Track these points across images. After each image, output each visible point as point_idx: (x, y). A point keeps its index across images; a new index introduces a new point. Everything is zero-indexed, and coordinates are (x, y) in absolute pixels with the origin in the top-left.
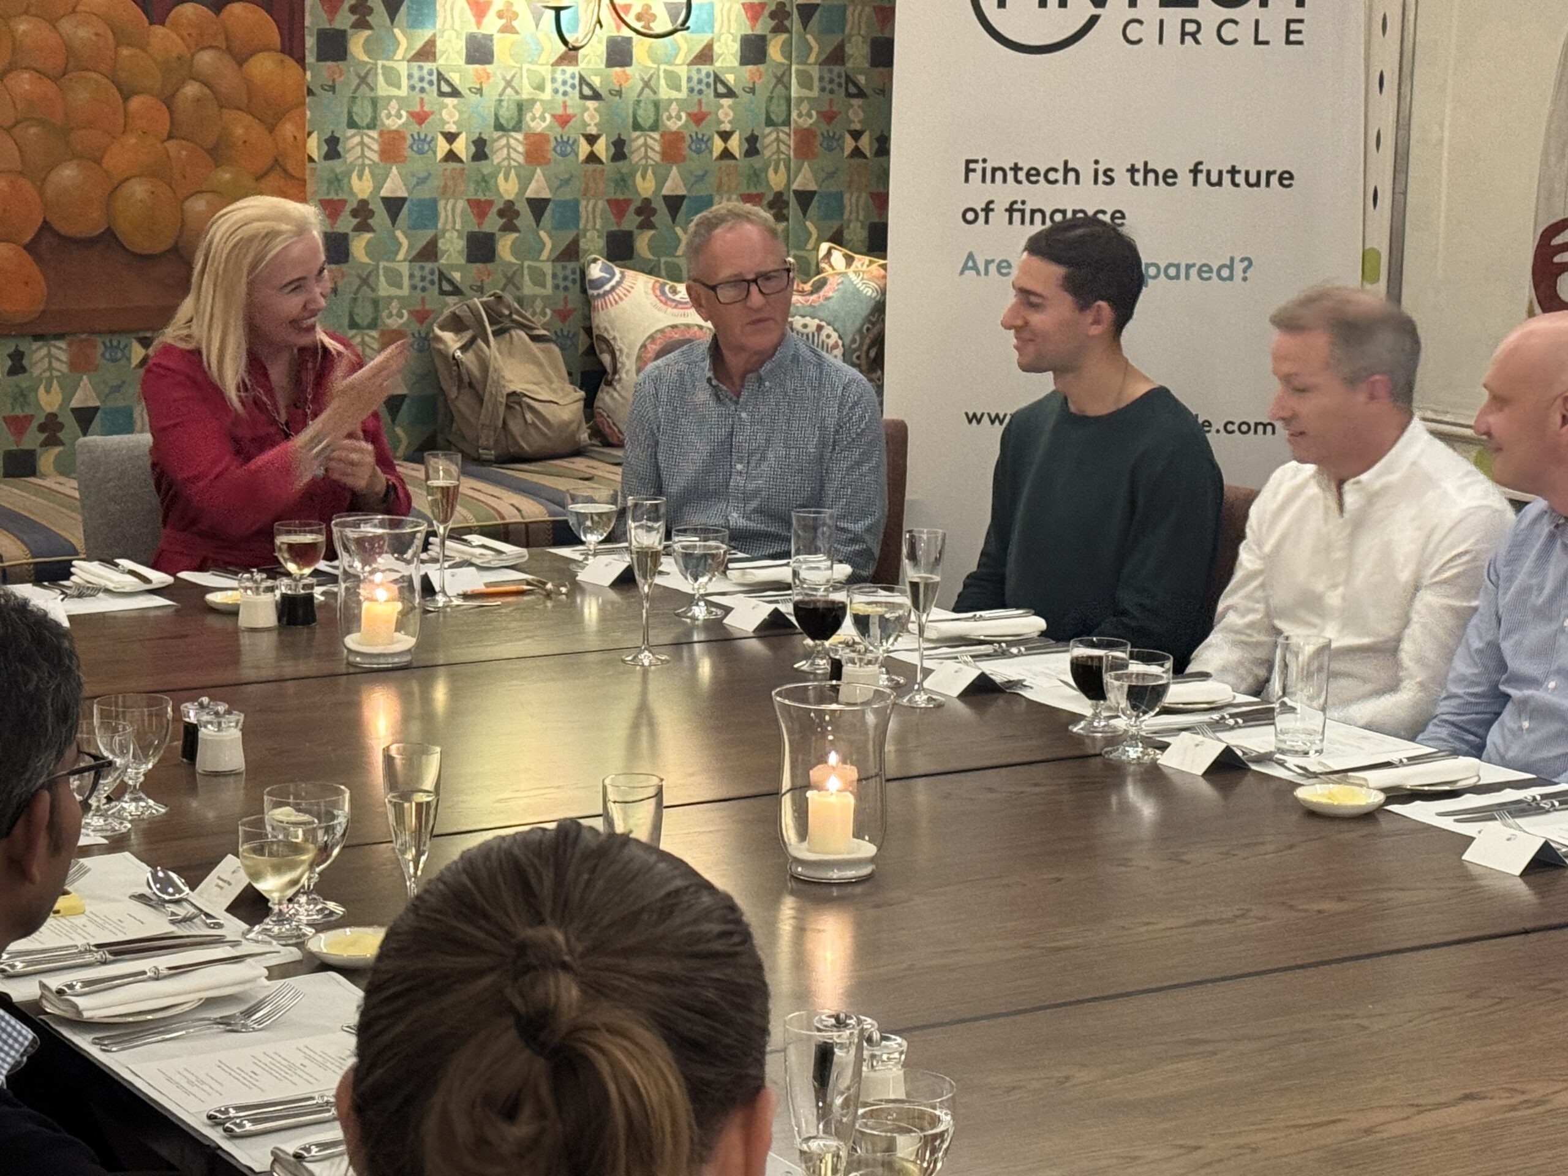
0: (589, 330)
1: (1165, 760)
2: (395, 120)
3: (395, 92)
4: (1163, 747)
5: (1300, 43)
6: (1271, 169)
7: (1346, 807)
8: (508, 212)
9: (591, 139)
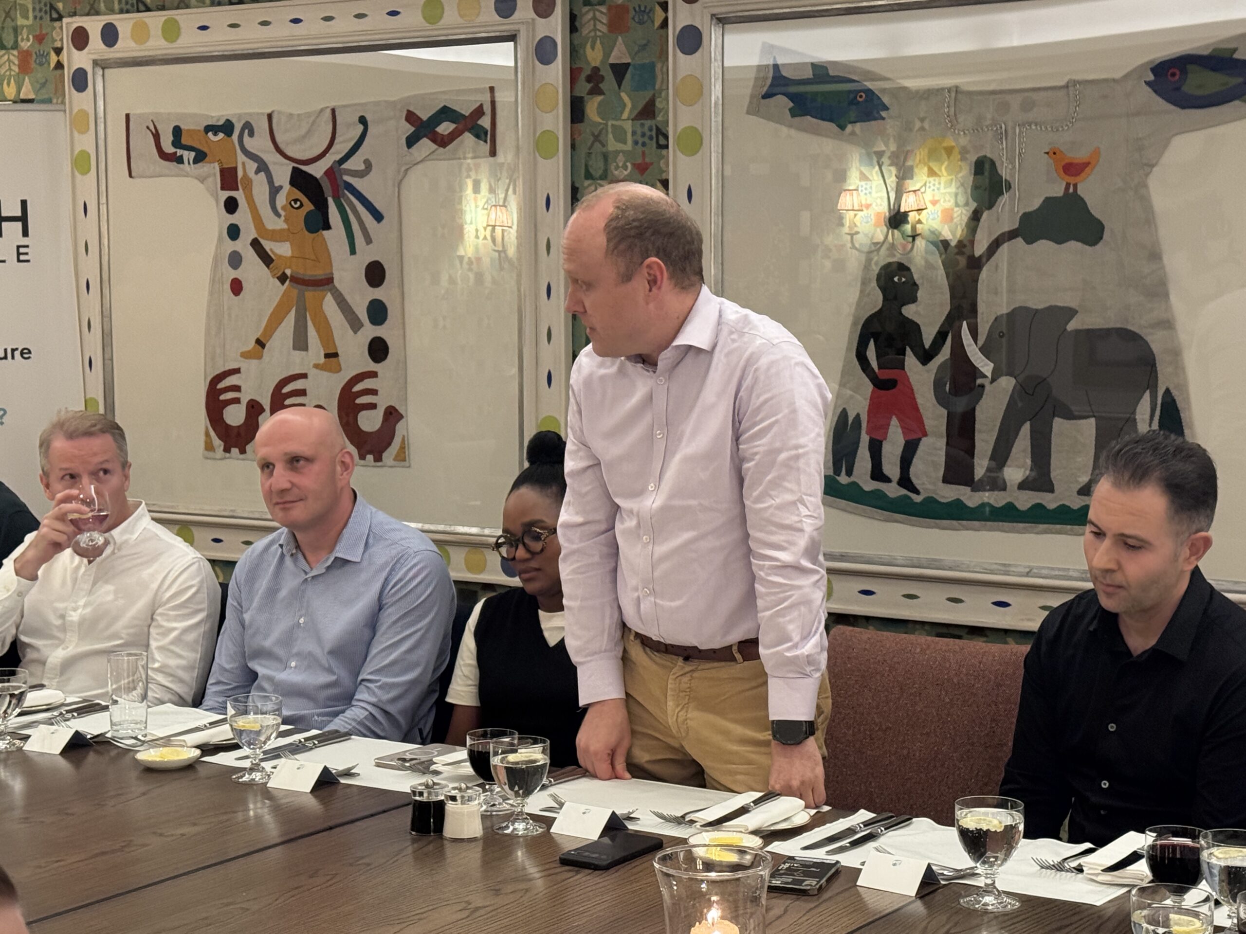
1: (28, 747)
4: (26, 738)
5: (28, 261)
6: (14, 347)
7: (174, 762)
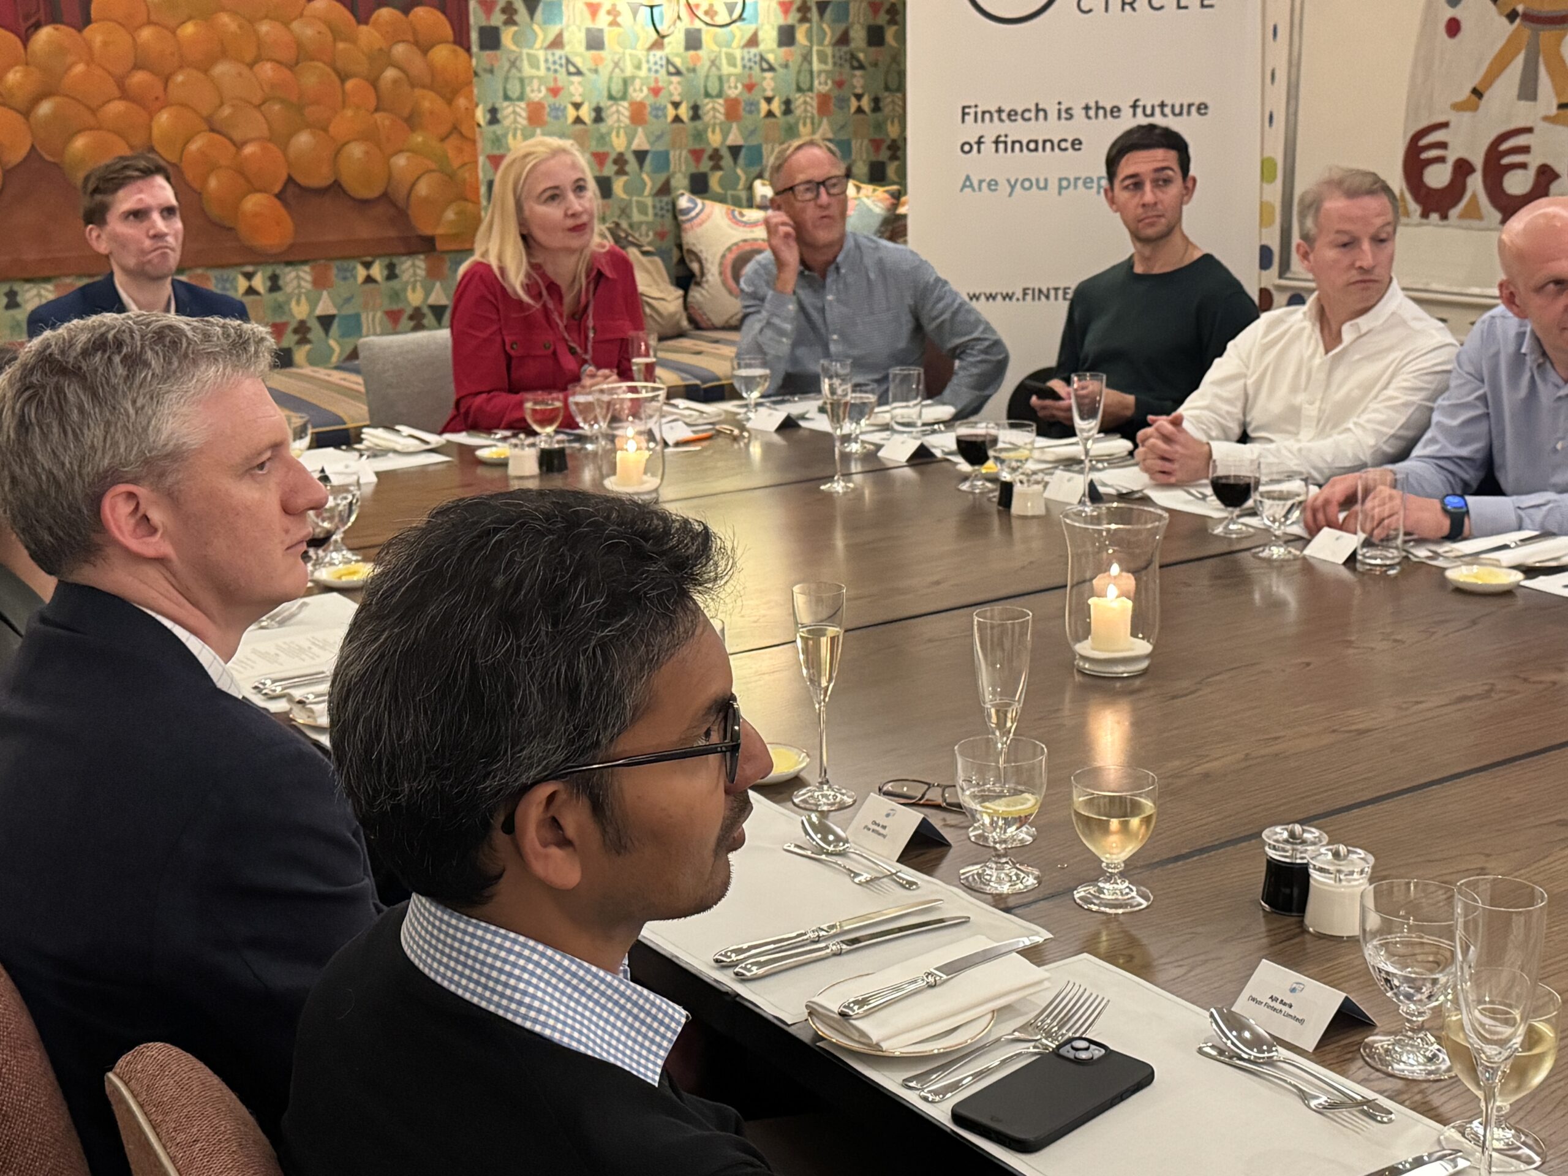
0: (680, 246)
2: (537, 93)
3: (534, 72)
5: (1212, 6)
6: (1190, 102)
8: (620, 161)
9: (676, 105)
